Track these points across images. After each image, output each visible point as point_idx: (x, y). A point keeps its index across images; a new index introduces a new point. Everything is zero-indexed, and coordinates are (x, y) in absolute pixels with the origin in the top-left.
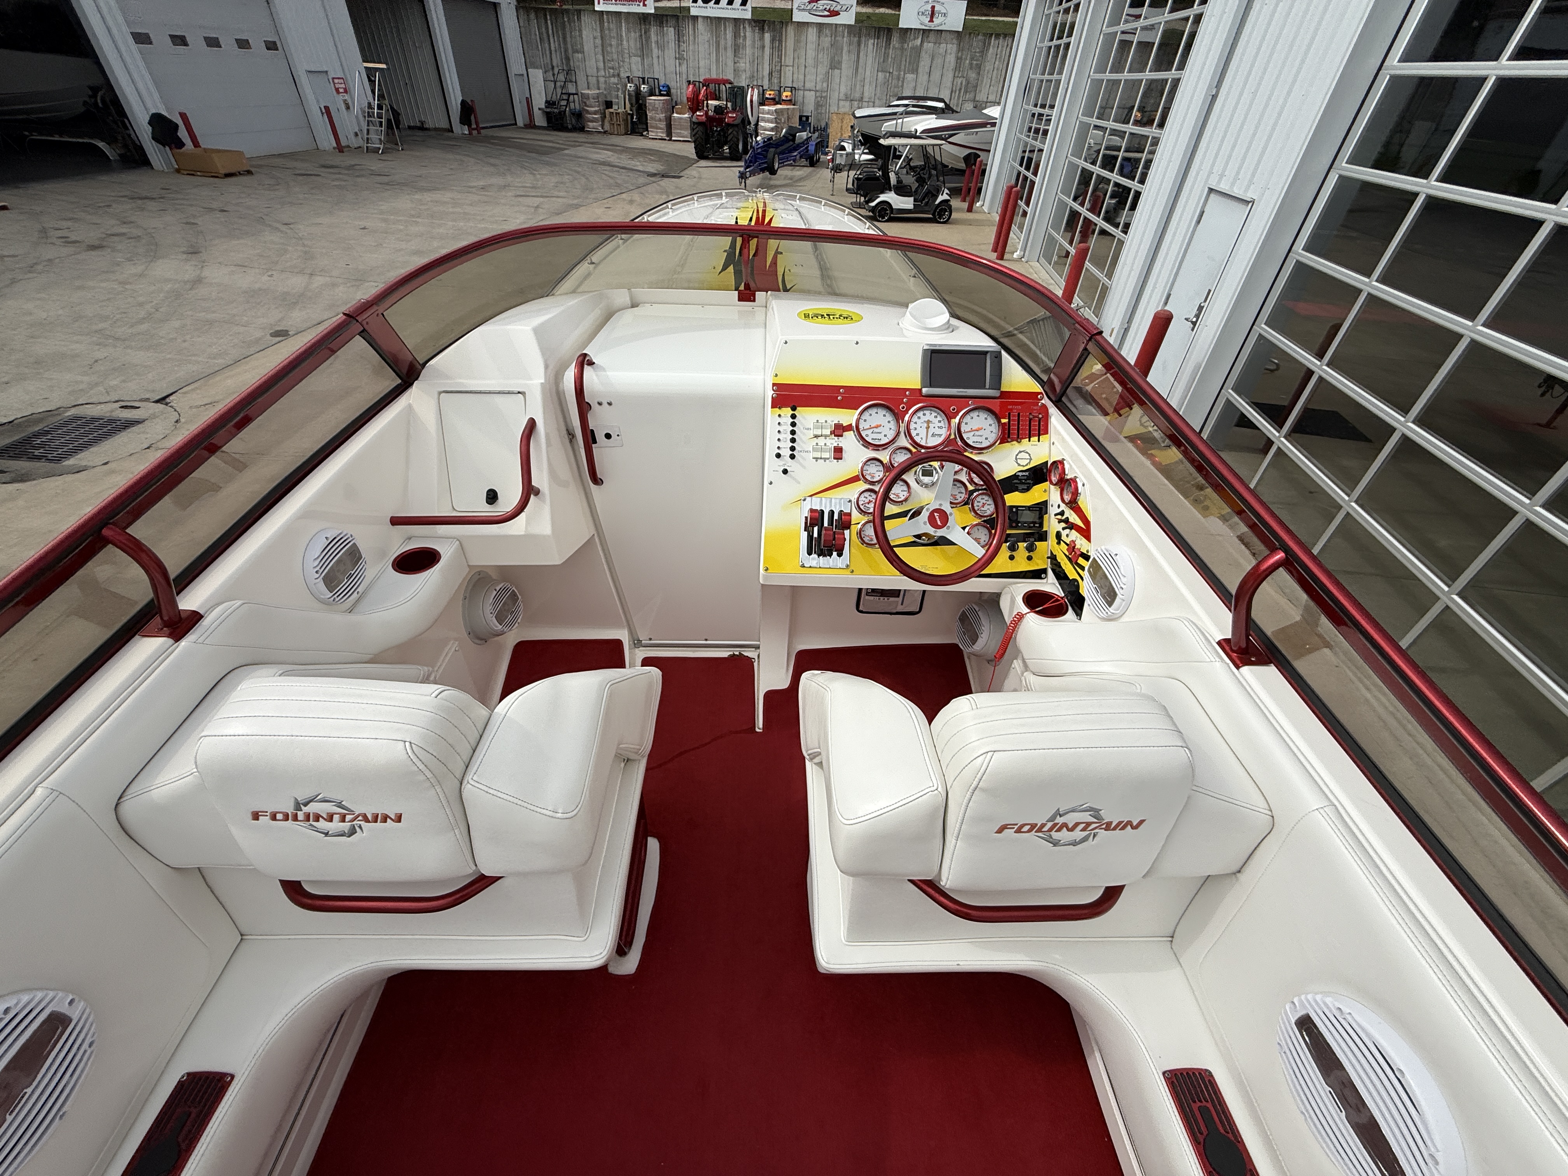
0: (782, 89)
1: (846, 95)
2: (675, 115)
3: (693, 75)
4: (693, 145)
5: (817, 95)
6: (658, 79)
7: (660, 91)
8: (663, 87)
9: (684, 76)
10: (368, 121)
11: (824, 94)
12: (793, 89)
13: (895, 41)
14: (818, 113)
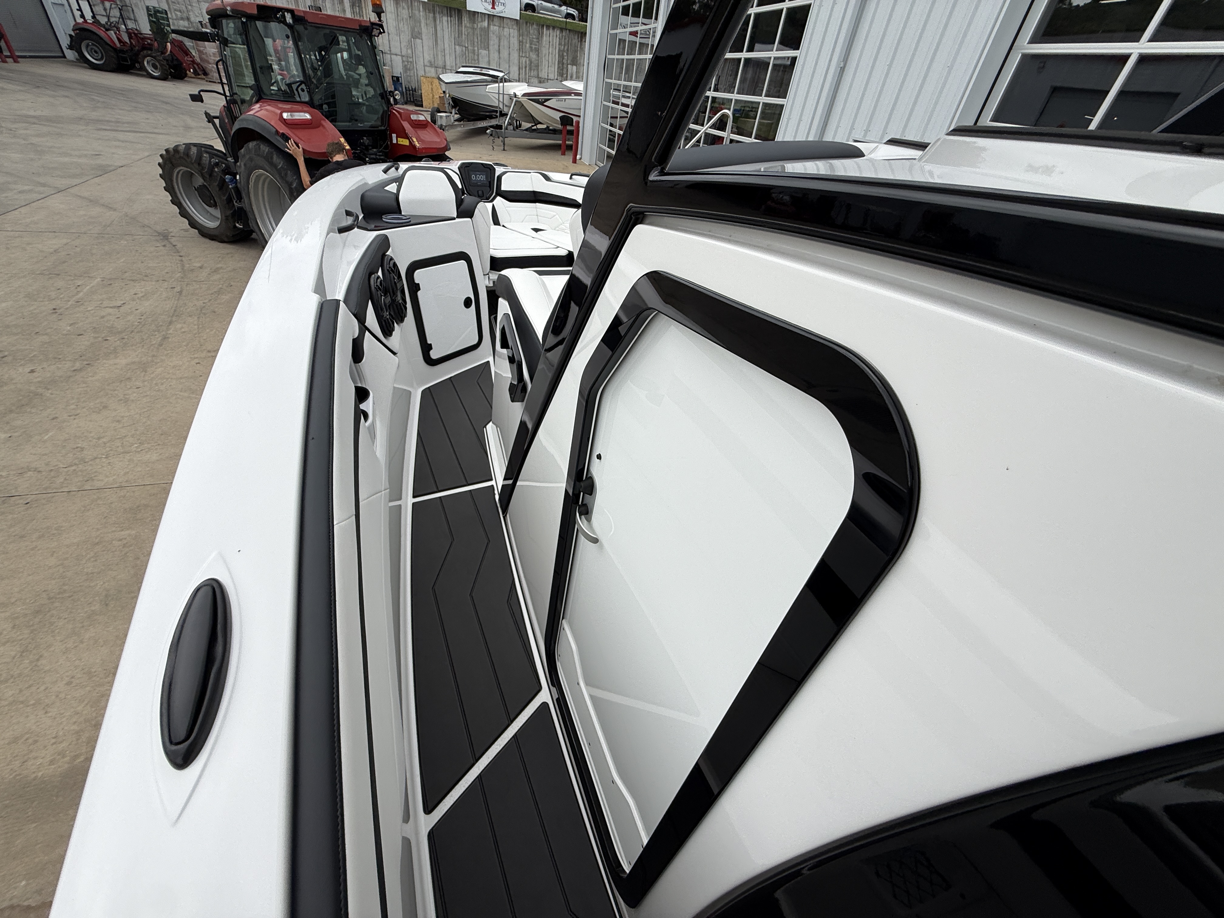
1: (430, 61)
5: (404, 59)
11: (410, 60)
13: (465, 20)
14: (408, 76)
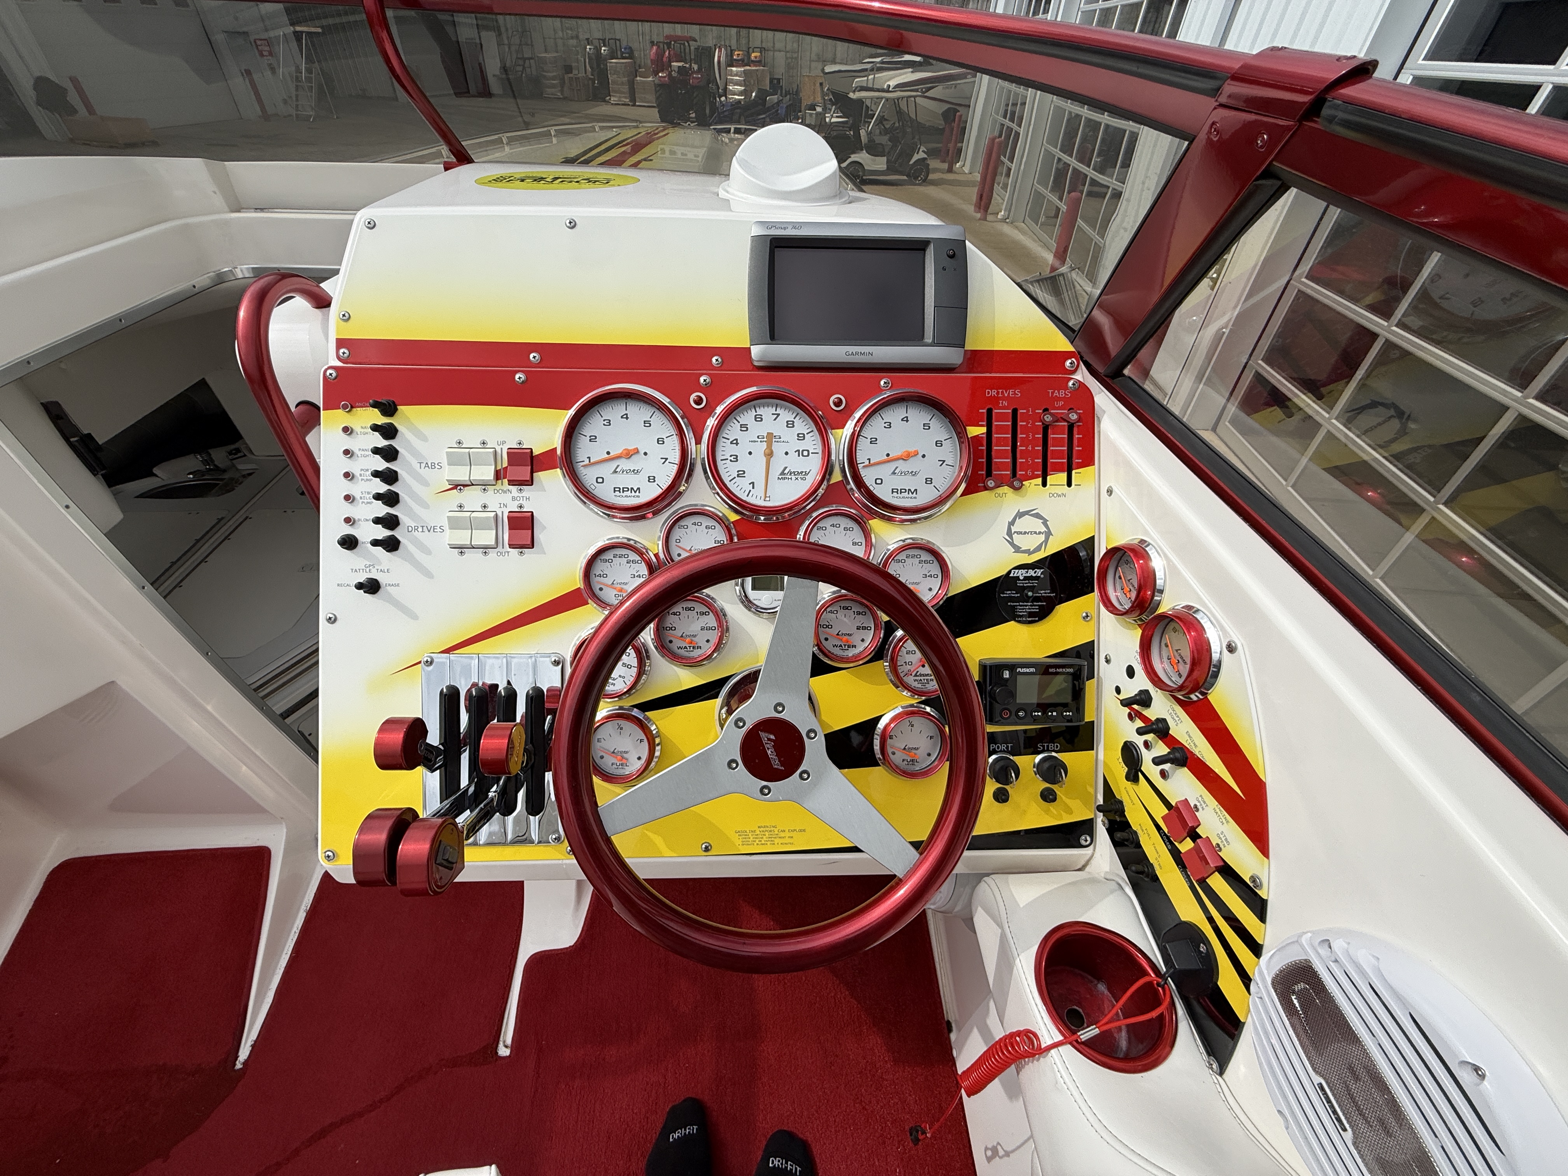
0: (751, 50)
1: (818, 55)
2: (638, 78)
3: (658, 35)
4: (656, 110)
5: (789, 55)
6: (619, 40)
7: (622, 53)
8: (625, 49)
9: (648, 38)
10: (297, 86)
11: (795, 55)
12: (762, 50)
14: (790, 76)
